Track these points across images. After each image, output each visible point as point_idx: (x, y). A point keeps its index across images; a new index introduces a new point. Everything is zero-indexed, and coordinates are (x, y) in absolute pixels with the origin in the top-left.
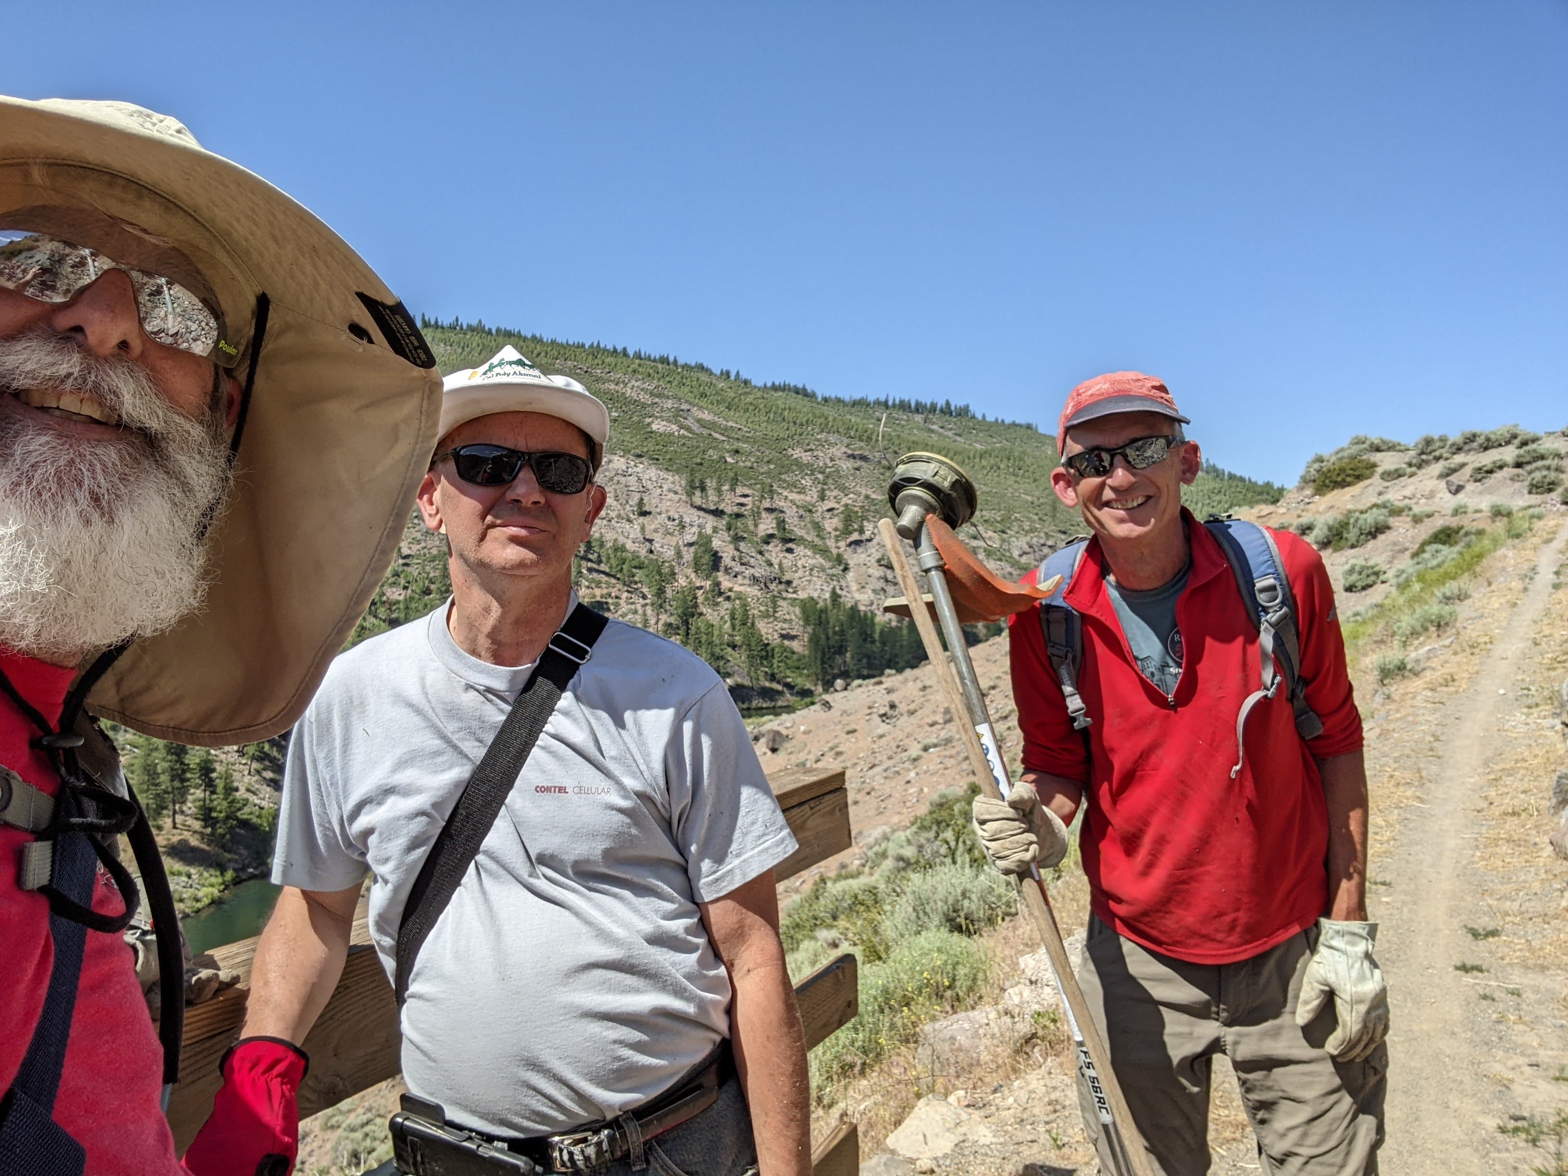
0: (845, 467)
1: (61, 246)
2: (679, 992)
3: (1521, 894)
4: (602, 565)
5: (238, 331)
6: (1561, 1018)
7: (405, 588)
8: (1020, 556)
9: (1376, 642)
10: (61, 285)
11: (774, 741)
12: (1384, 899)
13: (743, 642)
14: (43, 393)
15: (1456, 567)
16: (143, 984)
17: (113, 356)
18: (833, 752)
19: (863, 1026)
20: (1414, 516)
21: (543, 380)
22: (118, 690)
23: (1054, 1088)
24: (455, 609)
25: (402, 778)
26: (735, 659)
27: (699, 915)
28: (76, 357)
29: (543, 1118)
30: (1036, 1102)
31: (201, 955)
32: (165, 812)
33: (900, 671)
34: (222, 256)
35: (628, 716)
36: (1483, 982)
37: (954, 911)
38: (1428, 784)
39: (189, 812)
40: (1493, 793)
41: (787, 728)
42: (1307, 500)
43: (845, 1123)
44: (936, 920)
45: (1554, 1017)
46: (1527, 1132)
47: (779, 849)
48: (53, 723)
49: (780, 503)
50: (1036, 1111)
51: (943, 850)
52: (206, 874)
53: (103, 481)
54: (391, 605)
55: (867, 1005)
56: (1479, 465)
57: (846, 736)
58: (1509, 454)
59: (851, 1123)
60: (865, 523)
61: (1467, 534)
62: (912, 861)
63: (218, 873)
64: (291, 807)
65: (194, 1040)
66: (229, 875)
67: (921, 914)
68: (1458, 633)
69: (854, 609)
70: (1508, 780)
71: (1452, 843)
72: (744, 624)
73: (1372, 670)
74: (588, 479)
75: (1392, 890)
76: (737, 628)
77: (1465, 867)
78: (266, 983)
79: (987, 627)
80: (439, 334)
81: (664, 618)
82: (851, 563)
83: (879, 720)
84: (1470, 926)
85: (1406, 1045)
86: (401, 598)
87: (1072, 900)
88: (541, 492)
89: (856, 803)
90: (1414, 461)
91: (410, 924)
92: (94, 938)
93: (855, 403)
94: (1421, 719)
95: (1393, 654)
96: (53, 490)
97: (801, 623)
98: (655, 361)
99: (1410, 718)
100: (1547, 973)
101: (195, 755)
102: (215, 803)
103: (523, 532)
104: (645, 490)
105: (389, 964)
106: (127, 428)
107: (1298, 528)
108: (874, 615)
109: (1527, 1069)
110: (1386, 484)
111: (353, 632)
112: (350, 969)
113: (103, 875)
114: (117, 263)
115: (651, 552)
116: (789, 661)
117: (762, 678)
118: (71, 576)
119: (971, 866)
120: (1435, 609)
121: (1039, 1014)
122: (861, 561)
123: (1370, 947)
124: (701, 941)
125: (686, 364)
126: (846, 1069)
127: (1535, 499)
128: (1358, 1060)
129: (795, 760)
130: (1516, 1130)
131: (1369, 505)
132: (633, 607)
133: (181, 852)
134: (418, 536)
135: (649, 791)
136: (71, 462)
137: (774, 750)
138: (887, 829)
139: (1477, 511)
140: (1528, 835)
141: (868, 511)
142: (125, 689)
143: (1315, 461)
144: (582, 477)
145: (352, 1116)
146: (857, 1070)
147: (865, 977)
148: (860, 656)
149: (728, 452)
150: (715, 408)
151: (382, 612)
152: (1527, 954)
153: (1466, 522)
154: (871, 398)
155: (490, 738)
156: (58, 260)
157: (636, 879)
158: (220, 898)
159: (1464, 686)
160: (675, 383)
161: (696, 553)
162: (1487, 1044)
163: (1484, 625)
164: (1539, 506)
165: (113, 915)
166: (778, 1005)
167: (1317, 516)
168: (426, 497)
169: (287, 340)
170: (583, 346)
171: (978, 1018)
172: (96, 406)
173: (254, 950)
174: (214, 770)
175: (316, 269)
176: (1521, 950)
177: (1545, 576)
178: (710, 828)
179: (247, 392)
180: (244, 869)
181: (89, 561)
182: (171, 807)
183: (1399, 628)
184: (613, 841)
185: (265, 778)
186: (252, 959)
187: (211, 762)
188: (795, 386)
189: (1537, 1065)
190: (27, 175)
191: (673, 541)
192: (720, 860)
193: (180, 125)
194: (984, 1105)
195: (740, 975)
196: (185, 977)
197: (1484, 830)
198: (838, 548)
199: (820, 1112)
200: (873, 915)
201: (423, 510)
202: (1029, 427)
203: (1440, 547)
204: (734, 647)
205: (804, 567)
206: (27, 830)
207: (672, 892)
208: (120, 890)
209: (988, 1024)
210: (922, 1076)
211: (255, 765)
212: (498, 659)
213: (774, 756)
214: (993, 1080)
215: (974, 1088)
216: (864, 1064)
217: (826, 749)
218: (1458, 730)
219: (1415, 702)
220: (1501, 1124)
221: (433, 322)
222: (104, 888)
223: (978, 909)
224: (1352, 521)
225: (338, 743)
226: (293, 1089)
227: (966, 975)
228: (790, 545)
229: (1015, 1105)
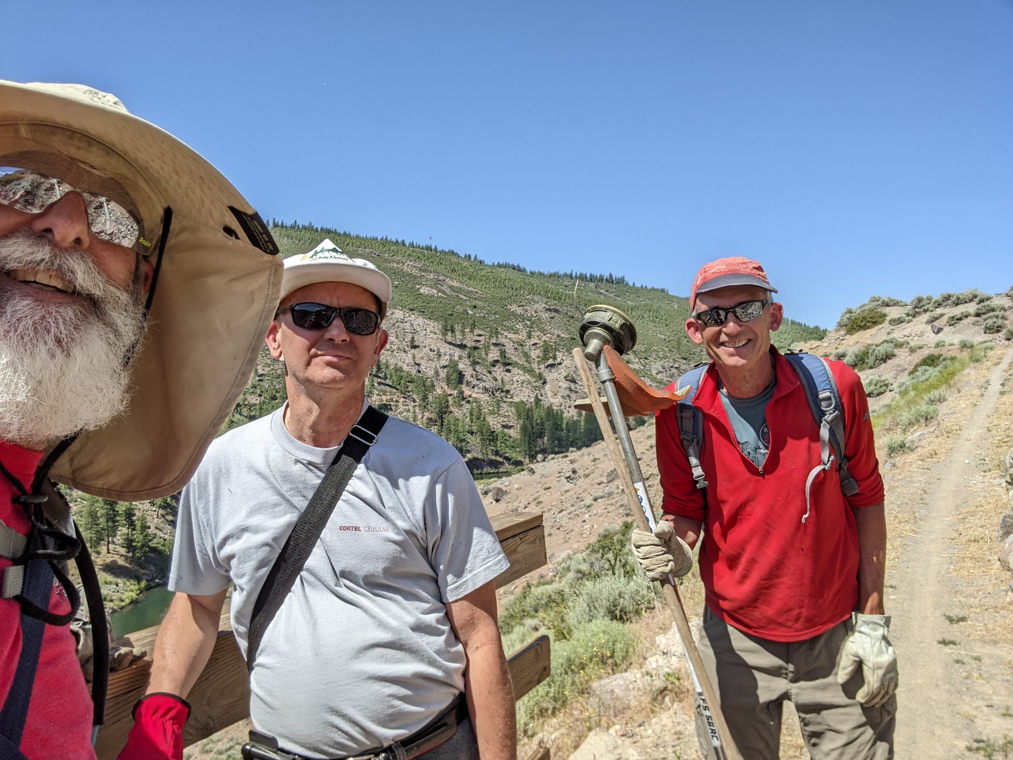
0: (544, 316)
1: (38, 177)
2: (432, 663)
3: (980, 593)
4: (387, 380)
5: (152, 231)
6: (1007, 675)
7: (260, 396)
8: (657, 374)
9: (886, 430)
10: (38, 202)
11: (497, 494)
12: (892, 597)
13: (478, 431)
14: (26, 272)
15: (937, 381)
16: (81, 660)
17: (71, 248)
18: (536, 501)
19: (554, 683)
20: (911, 348)
21: (350, 262)
22: (71, 465)
23: (679, 723)
24: (289, 409)
25: (254, 521)
26: (472, 441)
27: (445, 611)
28: (47, 249)
29: (341, 746)
30: (667, 733)
31: (122, 637)
32: (102, 542)
33: (579, 448)
34: (141, 183)
35: (401, 482)
36: (956, 652)
37: (614, 606)
38: (920, 522)
39: (118, 543)
40: (962, 528)
41: (506, 486)
42: (841, 338)
43: (541, 747)
44: (602, 611)
45: (1003, 674)
46: (985, 750)
47: (497, 567)
48: (28, 486)
49: (502, 340)
50: (667, 738)
51: (607, 566)
52: (128, 583)
53: (63, 329)
54: (250, 407)
55: (556, 669)
56: (952, 315)
57: (544, 492)
58: (972, 308)
59: (546, 747)
60: (557, 353)
61: (944, 360)
62: (587, 573)
63: (136, 583)
64: (181, 540)
65: (114, 695)
66: (143, 584)
67: (592, 608)
68: (939, 424)
69: (550, 409)
70: (971, 519)
71: (935, 560)
72: (479, 419)
73: (883, 448)
74: (377, 326)
75: (896, 591)
76: (474, 421)
77: (943, 576)
78: (164, 657)
79: (635, 420)
80: (284, 232)
81: (427, 414)
82: (548, 379)
83: (566, 480)
84: (948, 614)
85: (907, 693)
86: (258, 402)
87: (690, 598)
88: (347, 334)
89: (550, 535)
90: (911, 312)
91: (257, 618)
92: (50, 630)
93: (551, 276)
94: (915, 479)
95: (897, 437)
96: (31, 335)
97: (516, 418)
98: (422, 248)
99: (908, 479)
100: (998, 645)
101: (122, 506)
102: (135, 536)
103: (335, 360)
104: (415, 332)
105: (243, 644)
106: (79, 294)
107: (835, 356)
108: (562, 412)
109: (986, 710)
110: (892, 327)
111: (224, 426)
112: (219, 647)
113: (58, 587)
114: (74, 187)
115: (419, 372)
116: (507, 443)
117: (490, 453)
118: (42, 391)
119: (625, 577)
120: (923, 407)
121: (669, 675)
122: (555, 377)
123: (886, 632)
124: (446, 628)
125: (443, 251)
126: (543, 712)
127: (988, 337)
128: (877, 706)
129: (511, 507)
130: (978, 749)
131: (881, 341)
132: (407, 407)
133: (112, 569)
134: (269, 362)
135: (413, 529)
136: (43, 318)
137: (497, 501)
138: (571, 552)
139: (951, 345)
140: (984, 555)
141: (559, 345)
142: (76, 464)
143: (846, 313)
144: (373, 324)
145: (220, 744)
146: (550, 712)
147: (555, 651)
148: (553, 439)
149: (469, 307)
150: (461, 278)
151: (245, 411)
152: (985, 633)
153: (944, 351)
154: (562, 272)
155: (310, 495)
156: (36, 186)
157: (405, 588)
158: (137, 599)
159: (943, 458)
160: (435, 263)
161: (448, 372)
162: (959, 692)
163: (955, 418)
164: (991, 341)
165: (63, 614)
166: (497, 671)
167: (848, 348)
168: (271, 337)
169: (184, 237)
170: (377, 239)
171: (629, 677)
172: (60, 280)
173: (156, 635)
174: (134, 515)
175: (203, 191)
176: (981, 630)
177: (995, 386)
178: (452, 553)
179: (157, 270)
180: (153, 580)
181: (54, 381)
182: (106, 539)
183: (901, 420)
184: (390, 562)
185: (167, 520)
186: (154, 640)
187: (132, 509)
188: (513, 265)
189: (992, 706)
190: (17, 131)
191: (433, 365)
192: (459, 574)
193: (116, 99)
194: (633, 735)
195: (472, 649)
196: (110, 653)
197: (956, 551)
198: (540, 369)
199: (526, 740)
200: (561, 608)
201: (269, 345)
202: (663, 291)
203: (927, 368)
204: (472, 433)
205: (518, 381)
206: (7, 558)
207: (427, 596)
208: (69, 596)
209: (635, 681)
210: (592, 716)
211: (161, 512)
212: (317, 442)
213: (498, 504)
214: (639, 718)
215: (627, 724)
216: (554, 708)
217: (531, 500)
218: (939, 487)
219: (911, 469)
220: (968, 745)
221: (280, 224)
222: (58, 596)
223: (629, 605)
224: (870, 351)
225: (212, 498)
226: (180, 727)
227: (621, 649)
228: (508, 367)
229: (653, 735)
